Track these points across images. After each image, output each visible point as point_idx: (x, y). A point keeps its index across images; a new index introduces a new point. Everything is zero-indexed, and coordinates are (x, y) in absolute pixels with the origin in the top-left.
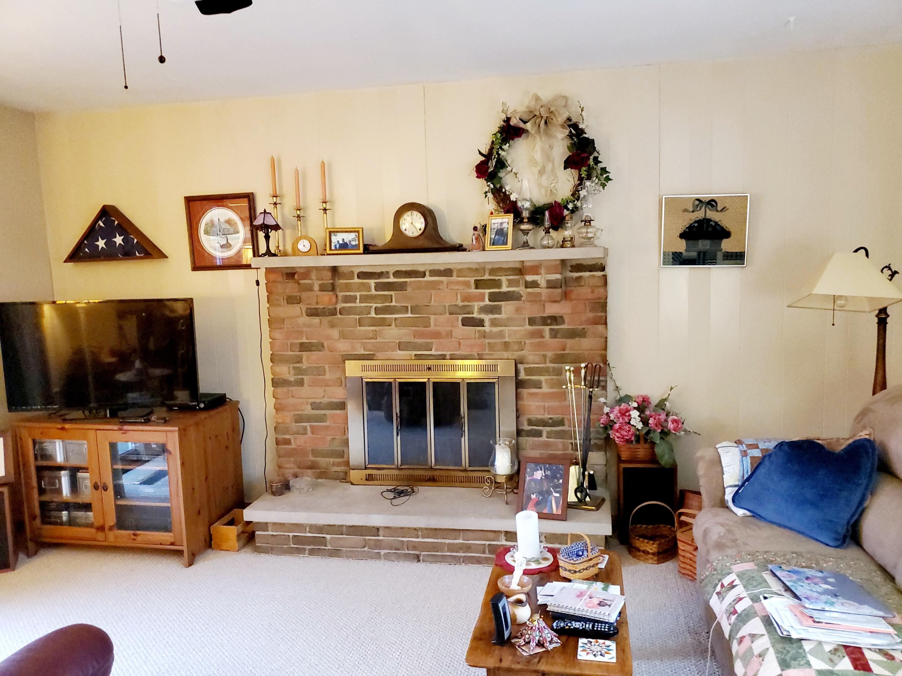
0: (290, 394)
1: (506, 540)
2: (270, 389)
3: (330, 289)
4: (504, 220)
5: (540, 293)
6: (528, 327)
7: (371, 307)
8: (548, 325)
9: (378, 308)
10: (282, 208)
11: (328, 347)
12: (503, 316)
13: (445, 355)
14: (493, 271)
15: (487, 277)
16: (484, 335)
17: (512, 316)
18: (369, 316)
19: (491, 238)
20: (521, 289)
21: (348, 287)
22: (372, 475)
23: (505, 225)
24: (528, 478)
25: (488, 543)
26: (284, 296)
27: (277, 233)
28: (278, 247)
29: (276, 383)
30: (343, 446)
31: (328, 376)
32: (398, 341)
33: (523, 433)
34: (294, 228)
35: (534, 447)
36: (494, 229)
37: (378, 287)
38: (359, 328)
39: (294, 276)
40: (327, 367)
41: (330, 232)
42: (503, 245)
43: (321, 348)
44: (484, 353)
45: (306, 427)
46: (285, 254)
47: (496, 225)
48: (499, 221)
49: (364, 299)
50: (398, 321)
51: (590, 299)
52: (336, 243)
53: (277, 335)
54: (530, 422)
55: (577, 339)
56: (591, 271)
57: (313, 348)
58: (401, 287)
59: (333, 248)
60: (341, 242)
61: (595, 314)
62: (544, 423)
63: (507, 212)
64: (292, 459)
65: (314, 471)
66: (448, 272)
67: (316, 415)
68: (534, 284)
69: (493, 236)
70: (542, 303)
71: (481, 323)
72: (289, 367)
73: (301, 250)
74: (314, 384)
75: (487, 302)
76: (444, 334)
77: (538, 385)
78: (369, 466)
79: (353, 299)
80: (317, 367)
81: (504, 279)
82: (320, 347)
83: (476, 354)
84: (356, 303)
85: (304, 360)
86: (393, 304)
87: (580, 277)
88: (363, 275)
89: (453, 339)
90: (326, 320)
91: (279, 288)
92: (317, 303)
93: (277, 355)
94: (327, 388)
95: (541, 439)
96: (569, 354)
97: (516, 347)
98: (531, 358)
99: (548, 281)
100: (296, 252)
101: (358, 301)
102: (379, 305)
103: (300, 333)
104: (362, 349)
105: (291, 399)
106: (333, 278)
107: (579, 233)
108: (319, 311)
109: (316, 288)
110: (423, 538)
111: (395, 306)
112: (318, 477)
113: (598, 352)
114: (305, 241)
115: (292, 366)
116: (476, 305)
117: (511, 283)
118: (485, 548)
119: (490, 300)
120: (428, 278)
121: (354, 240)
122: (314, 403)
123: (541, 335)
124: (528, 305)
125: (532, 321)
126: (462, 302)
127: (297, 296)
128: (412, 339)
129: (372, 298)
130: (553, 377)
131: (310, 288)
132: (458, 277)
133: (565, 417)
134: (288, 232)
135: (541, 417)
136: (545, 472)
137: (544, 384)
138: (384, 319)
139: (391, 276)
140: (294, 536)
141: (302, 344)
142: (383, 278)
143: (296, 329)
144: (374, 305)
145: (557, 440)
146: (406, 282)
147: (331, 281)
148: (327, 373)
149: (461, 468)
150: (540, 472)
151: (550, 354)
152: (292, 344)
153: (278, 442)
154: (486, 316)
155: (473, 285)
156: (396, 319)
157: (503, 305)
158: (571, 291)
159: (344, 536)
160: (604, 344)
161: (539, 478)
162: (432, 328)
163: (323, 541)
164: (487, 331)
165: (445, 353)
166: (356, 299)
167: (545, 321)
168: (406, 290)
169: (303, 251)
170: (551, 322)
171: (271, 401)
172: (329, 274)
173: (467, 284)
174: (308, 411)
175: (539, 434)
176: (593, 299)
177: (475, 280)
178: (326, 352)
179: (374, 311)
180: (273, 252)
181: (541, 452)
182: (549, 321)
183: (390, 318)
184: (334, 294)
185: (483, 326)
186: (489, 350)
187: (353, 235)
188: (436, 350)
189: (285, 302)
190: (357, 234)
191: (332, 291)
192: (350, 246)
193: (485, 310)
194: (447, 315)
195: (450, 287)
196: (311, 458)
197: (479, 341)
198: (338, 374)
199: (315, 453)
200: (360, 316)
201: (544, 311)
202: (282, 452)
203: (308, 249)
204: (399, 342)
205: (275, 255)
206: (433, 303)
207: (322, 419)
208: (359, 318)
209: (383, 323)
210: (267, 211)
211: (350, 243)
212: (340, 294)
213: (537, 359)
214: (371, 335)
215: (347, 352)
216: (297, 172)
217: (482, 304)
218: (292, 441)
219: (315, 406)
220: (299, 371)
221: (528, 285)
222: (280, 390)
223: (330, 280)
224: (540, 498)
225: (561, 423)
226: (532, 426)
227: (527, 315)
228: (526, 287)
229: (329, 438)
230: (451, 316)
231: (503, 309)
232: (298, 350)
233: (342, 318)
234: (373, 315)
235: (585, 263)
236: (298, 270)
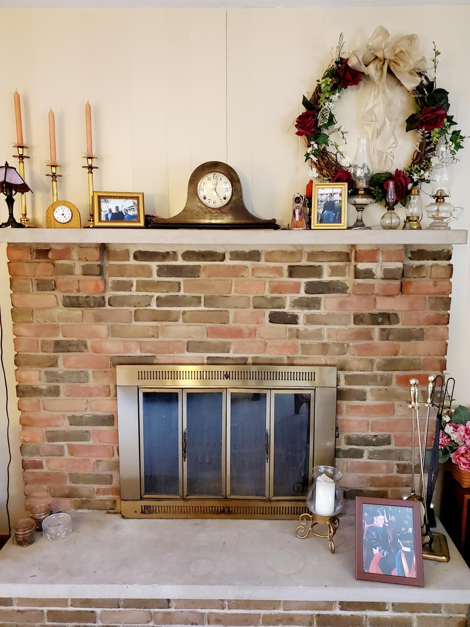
0: (41, 406)
1: (341, 609)
2: (14, 399)
3: (98, 272)
4: (335, 191)
5: (373, 286)
6: (352, 325)
7: (152, 296)
8: (379, 324)
9: (161, 298)
10: (31, 163)
11: (93, 347)
12: (322, 311)
13: (246, 359)
14: (312, 255)
15: (304, 262)
16: (297, 335)
17: (334, 312)
18: (148, 308)
19: (318, 213)
20: (348, 279)
21: (121, 271)
22: (150, 507)
23: (337, 197)
24: (366, 526)
25: (316, 612)
26: (33, 280)
27: (23, 196)
28: (26, 215)
29: (21, 392)
30: (111, 470)
31: (92, 383)
32: (186, 340)
33: (341, 454)
34: (47, 190)
35: (353, 469)
36: (322, 201)
37: (162, 271)
38: (134, 323)
39: (47, 255)
40: (90, 371)
41: (99, 197)
42: (334, 222)
43: (83, 348)
44: (295, 356)
45: (63, 447)
46: (35, 226)
47: (324, 197)
48: (329, 191)
49: (143, 286)
50: (187, 316)
51: (431, 294)
52: (108, 212)
53: (23, 330)
54: (349, 441)
55: (413, 342)
56: (434, 259)
57: (71, 348)
58: (193, 272)
59: (103, 218)
60: (114, 211)
61: (437, 312)
62: (366, 442)
63: (338, 180)
64: (45, 487)
65: (73, 499)
66: (254, 255)
67: (76, 432)
68: (369, 274)
69: (321, 211)
70: (373, 296)
71: (293, 320)
72: (40, 371)
73: (59, 220)
74: (72, 393)
75: (303, 294)
76: (247, 332)
77: (362, 396)
78: (146, 496)
79: (127, 286)
80: (78, 372)
81: (326, 266)
82: (81, 346)
83: (286, 358)
84: (131, 291)
85: (60, 362)
86: (182, 293)
87: (421, 267)
88: (141, 255)
89: (258, 339)
90: (90, 312)
91: (27, 269)
92: (78, 291)
93: (24, 356)
94: (90, 399)
95: (361, 460)
96: (402, 359)
97: (337, 349)
98: (354, 364)
99: (386, 271)
100: (51, 223)
101: (134, 288)
102: (163, 295)
103: (56, 328)
104: (139, 351)
105: (43, 412)
106: (101, 259)
107: (428, 212)
108: (81, 300)
109: (78, 270)
110: (229, 609)
111: (184, 296)
112: (79, 508)
113: (437, 357)
114: (64, 207)
115: (43, 370)
116: (289, 298)
117: (334, 271)
118: (313, 619)
119: (306, 292)
120: (228, 262)
121: (131, 208)
122: (73, 416)
123: (368, 336)
124: (354, 299)
125: (358, 319)
126: (271, 293)
127: (52, 280)
128: (205, 339)
129: (155, 285)
130: (381, 387)
131: (69, 271)
132: (267, 261)
133: (392, 434)
134: (39, 196)
135: (363, 434)
136: (388, 519)
137: (368, 396)
138: (168, 312)
139: (180, 258)
140: (49, 612)
141: (57, 343)
142: (169, 260)
143: (49, 323)
144: (156, 295)
145: (380, 461)
146: (200, 266)
147: (99, 263)
148: (91, 379)
149: (264, 498)
150: (381, 517)
151: (378, 359)
152: (44, 343)
153: (25, 466)
154: (300, 311)
155: (286, 272)
156: (184, 313)
157: (323, 298)
158: (410, 283)
159: (121, 609)
160: (445, 348)
161: (381, 526)
162: (231, 324)
163: (91, 617)
164: (301, 329)
165: (245, 355)
166: (132, 285)
167: (375, 319)
168: (199, 277)
169: (62, 221)
170: (382, 321)
171: (15, 415)
172: (97, 253)
173: (279, 271)
174: (65, 426)
175: (359, 454)
176: (435, 294)
177: (289, 266)
178: (89, 353)
179: (155, 302)
180: (18, 221)
181: (360, 474)
182: (380, 320)
183: (176, 311)
184: (101, 279)
185: (297, 323)
186: (303, 353)
187: (130, 203)
188: (235, 352)
189: (35, 287)
190: (136, 201)
191: (100, 275)
192: (126, 216)
193: (300, 303)
194: (251, 309)
195: (256, 275)
196: (69, 484)
197: (290, 342)
198: (105, 382)
199: (75, 478)
200: (136, 308)
201: (374, 306)
202: (31, 478)
203: (69, 219)
204: (188, 342)
205: (20, 226)
206: (233, 293)
207: (83, 436)
208: (135, 311)
209: (167, 317)
210: (9, 165)
211: (127, 214)
212: (111, 280)
213: (362, 366)
214: (150, 333)
215: (119, 353)
216: (52, 116)
217: (296, 296)
218: (44, 464)
219: (74, 421)
220: (53, 377)
221: (358, 274)
222: (27, 401)
223: (97, 260)
224: (385, 554)
225: (387, 441)
226: (352, 445)
227: (351, 311)
228: (356, 277)
229: (93, 460)
230: (256, 310)
231: (322, 303)
232: (52, 350)
233: (112, 310)
234: (154, 306)
235: (428, 249)
236: (53, 247)
